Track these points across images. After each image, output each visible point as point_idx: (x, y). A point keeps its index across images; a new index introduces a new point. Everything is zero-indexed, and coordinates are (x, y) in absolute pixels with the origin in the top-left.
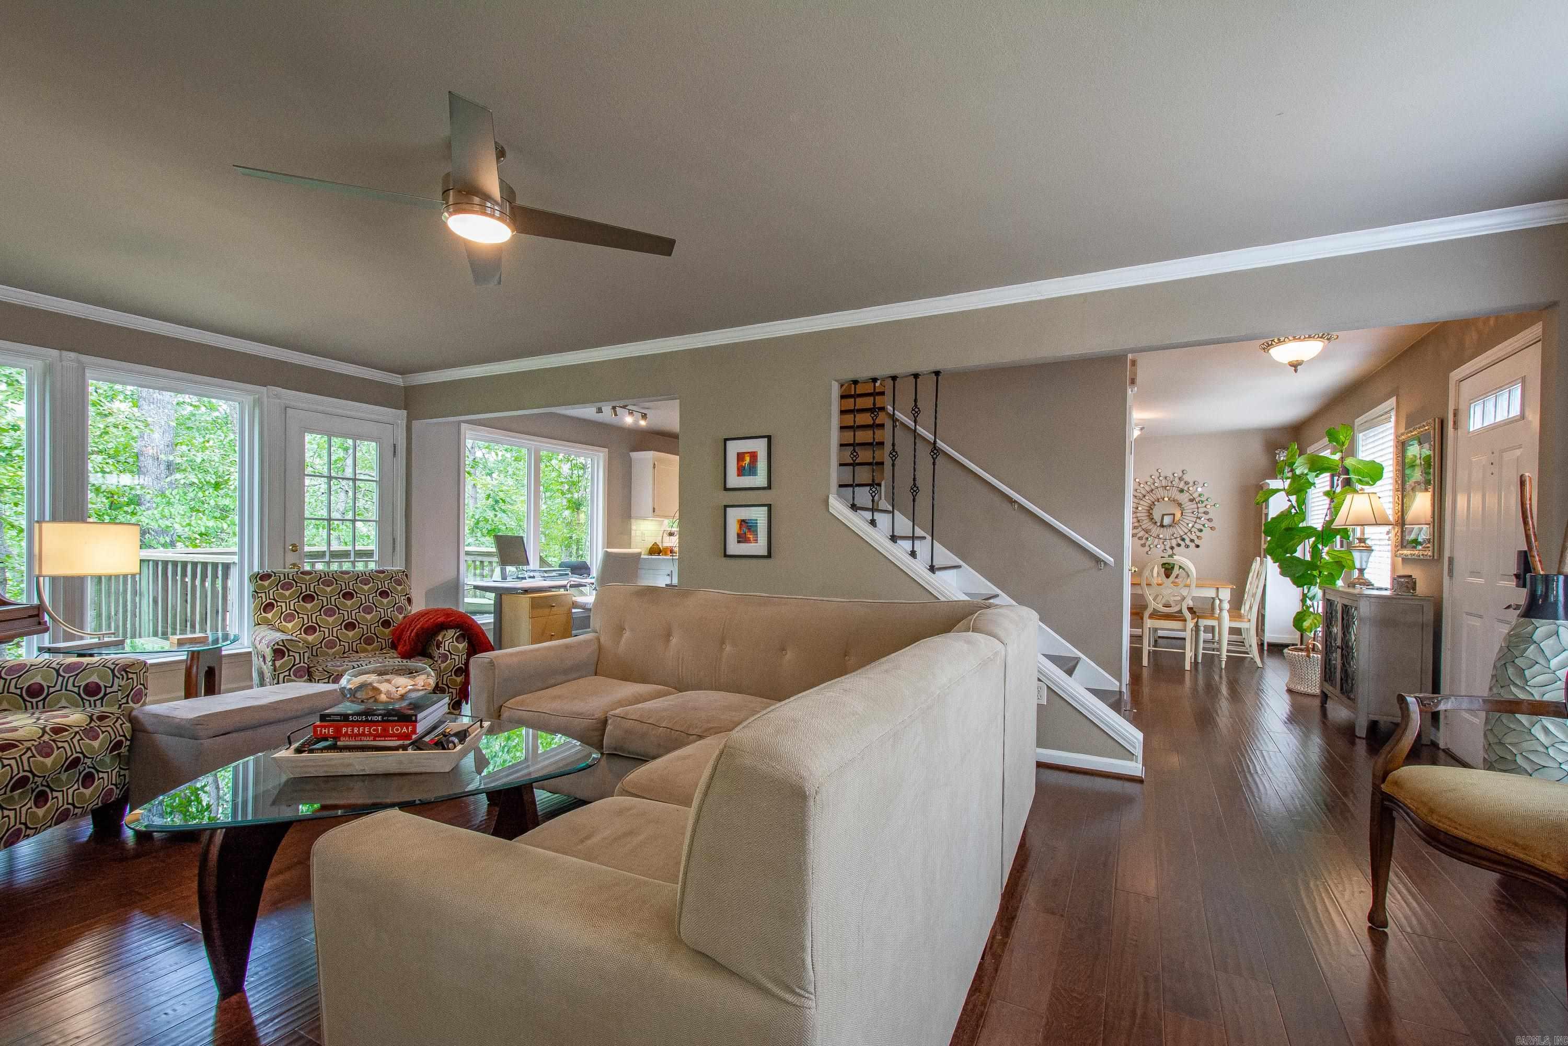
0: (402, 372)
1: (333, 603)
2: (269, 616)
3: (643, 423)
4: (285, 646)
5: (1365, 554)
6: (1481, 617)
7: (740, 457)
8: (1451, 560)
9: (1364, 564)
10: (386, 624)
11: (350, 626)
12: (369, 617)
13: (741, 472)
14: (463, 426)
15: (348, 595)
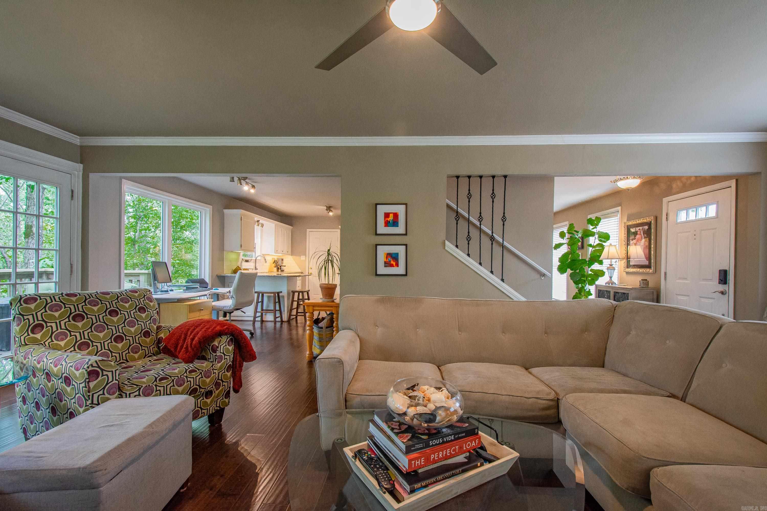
0: (81, 134)
1: (102, 320)
2: (38, 336)
3: (252, 191)
4: (99, 367)
5: (612, 271)
6: (688, 296)
7: (387, 215)
8: (665, 274)
9: (612, 274)
10: (147, 334)
11: (119, 339)
12: (133, 330)
13: (387, 224)
14: (124, 181)
15: (114, 313)
